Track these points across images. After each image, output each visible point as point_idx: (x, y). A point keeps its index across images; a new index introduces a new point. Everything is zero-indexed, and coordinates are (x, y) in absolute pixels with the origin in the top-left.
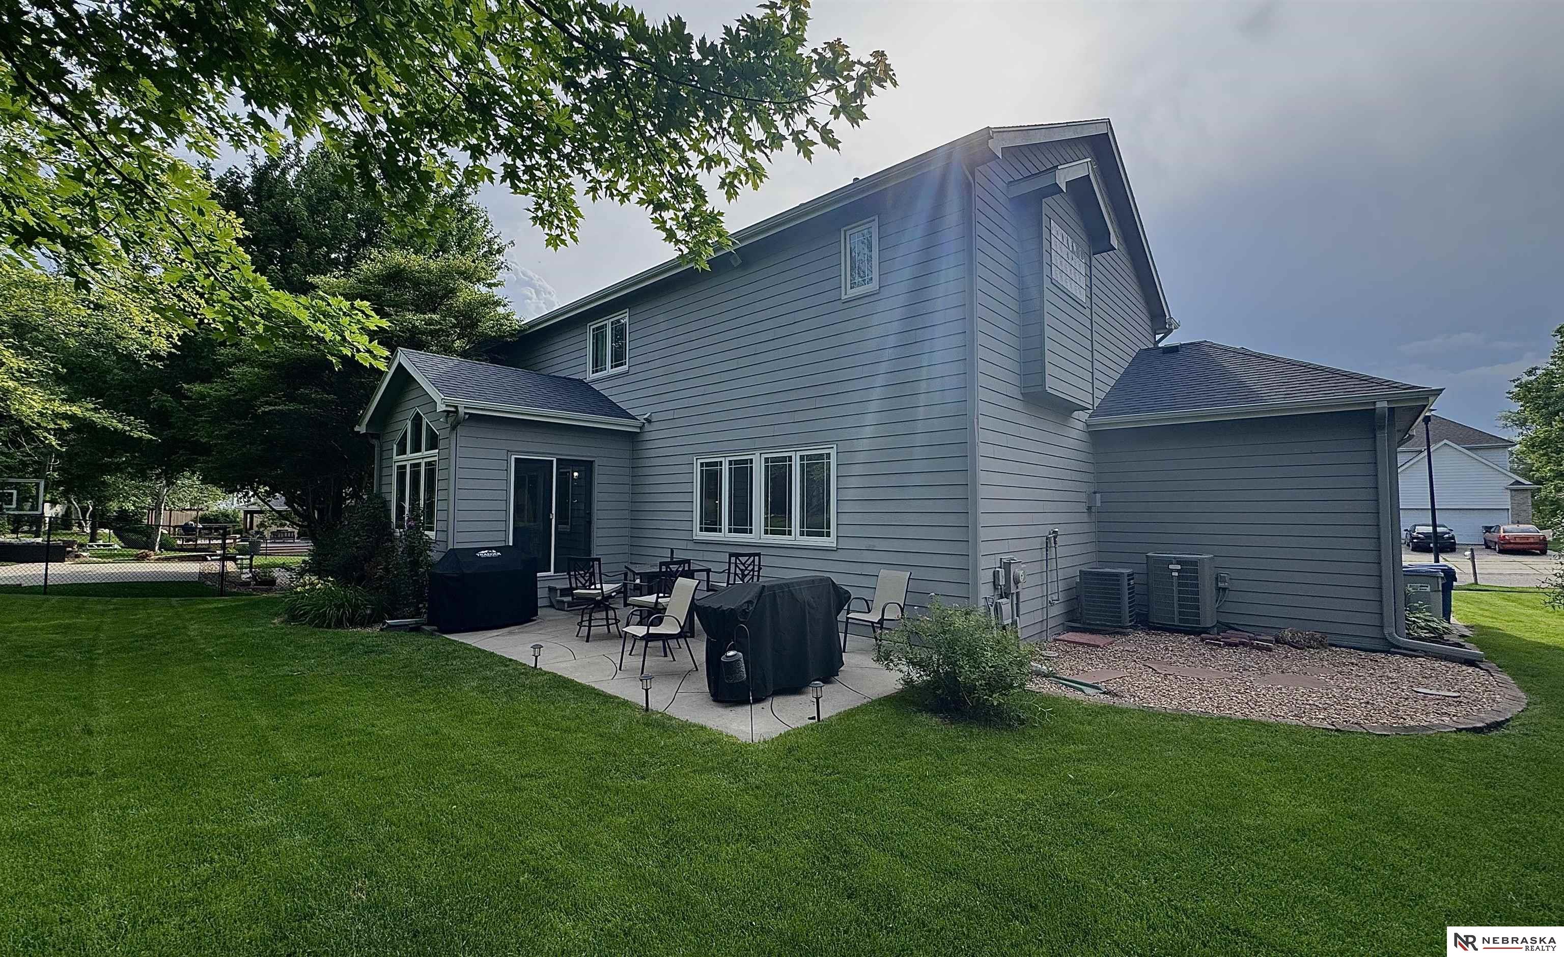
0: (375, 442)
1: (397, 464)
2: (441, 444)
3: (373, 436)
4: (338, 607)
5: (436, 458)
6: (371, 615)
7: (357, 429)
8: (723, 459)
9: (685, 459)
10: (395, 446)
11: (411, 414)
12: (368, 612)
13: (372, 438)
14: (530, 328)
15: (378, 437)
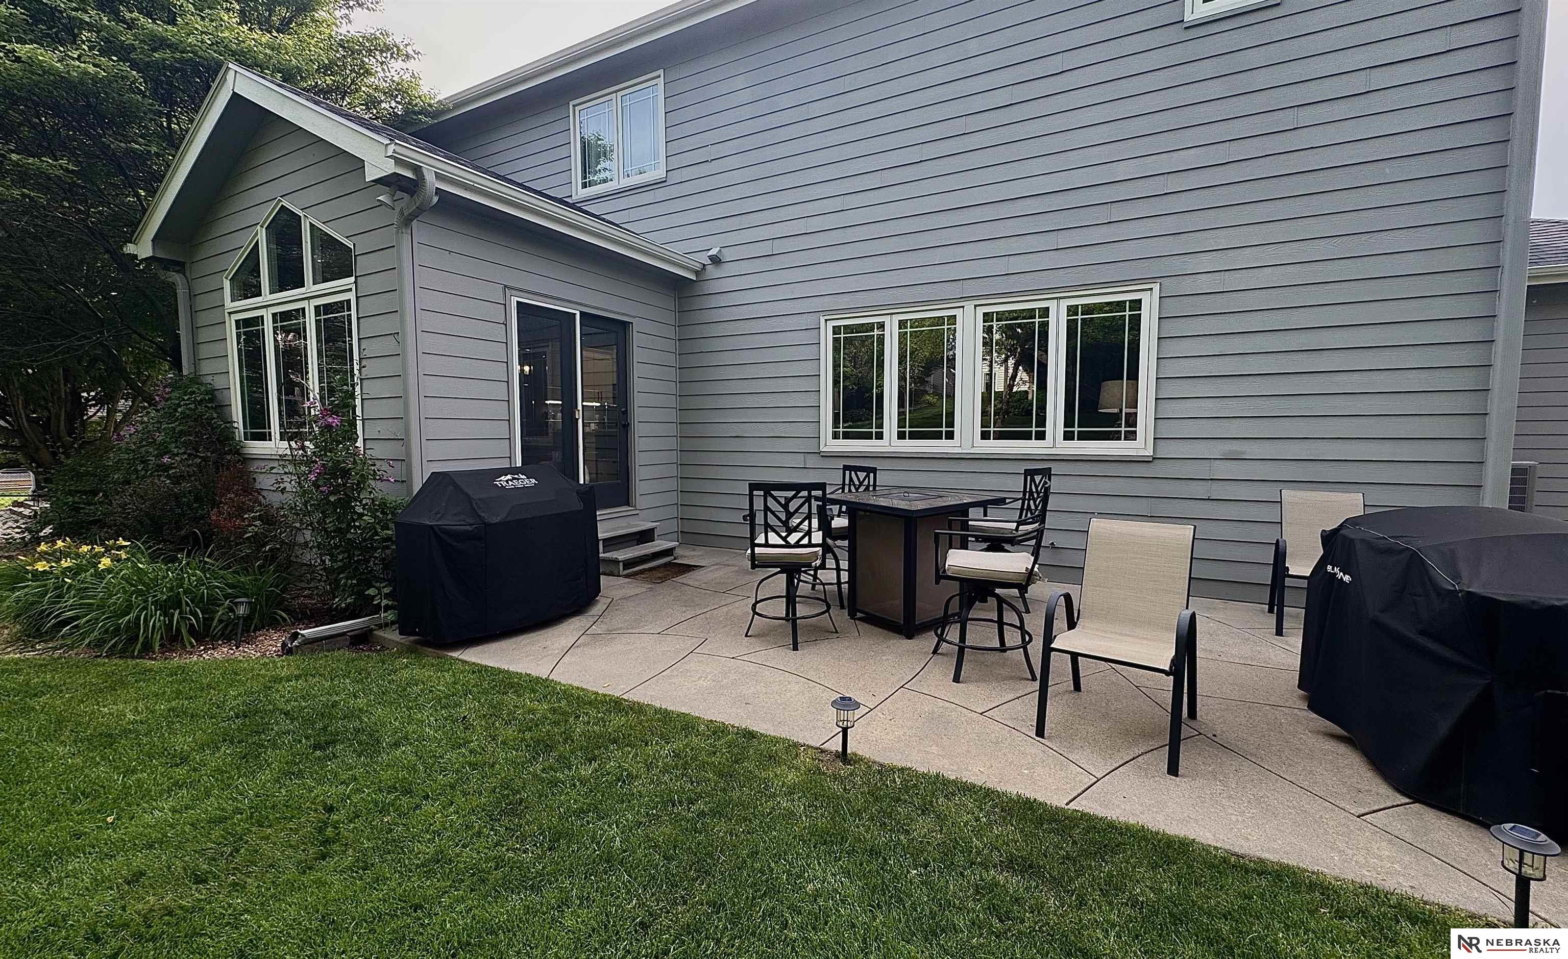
0: (176, 278)
1: (235, 317)
2: (362, 265)
3: (168, 264)
4: (165, 607)
5: (351, 296)
6: (248, 619)
7: (130, 249)
8: (886, 320)
9: (806, 321)
10: (227, 284)
11: (267, 213)
12: (242, 611)
13: (166, 269)
14: (457, 106)
15: (179, 267)
